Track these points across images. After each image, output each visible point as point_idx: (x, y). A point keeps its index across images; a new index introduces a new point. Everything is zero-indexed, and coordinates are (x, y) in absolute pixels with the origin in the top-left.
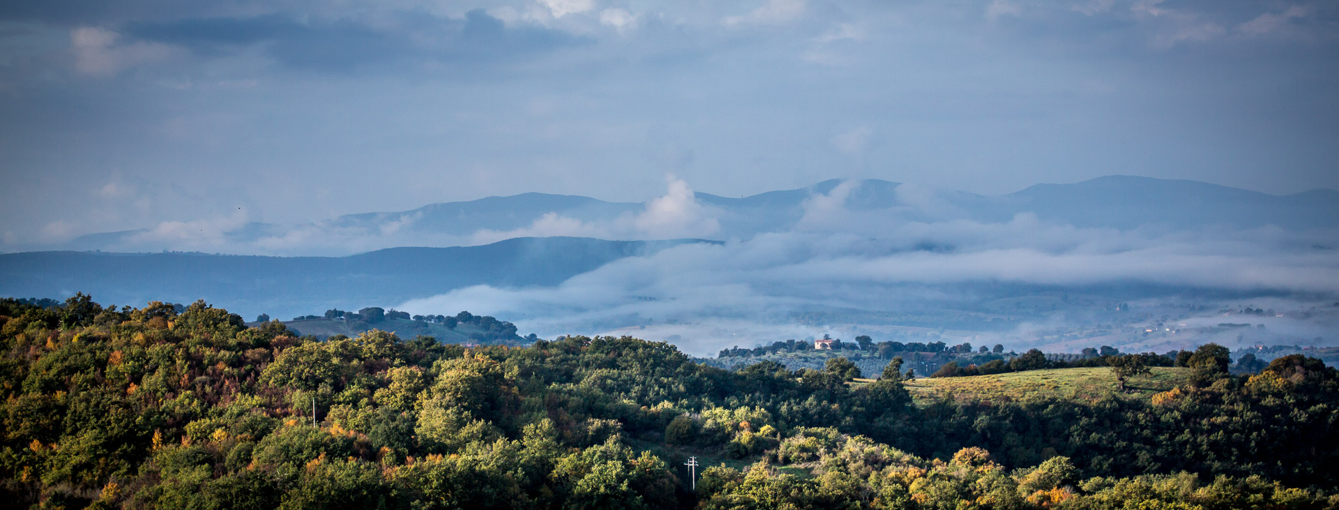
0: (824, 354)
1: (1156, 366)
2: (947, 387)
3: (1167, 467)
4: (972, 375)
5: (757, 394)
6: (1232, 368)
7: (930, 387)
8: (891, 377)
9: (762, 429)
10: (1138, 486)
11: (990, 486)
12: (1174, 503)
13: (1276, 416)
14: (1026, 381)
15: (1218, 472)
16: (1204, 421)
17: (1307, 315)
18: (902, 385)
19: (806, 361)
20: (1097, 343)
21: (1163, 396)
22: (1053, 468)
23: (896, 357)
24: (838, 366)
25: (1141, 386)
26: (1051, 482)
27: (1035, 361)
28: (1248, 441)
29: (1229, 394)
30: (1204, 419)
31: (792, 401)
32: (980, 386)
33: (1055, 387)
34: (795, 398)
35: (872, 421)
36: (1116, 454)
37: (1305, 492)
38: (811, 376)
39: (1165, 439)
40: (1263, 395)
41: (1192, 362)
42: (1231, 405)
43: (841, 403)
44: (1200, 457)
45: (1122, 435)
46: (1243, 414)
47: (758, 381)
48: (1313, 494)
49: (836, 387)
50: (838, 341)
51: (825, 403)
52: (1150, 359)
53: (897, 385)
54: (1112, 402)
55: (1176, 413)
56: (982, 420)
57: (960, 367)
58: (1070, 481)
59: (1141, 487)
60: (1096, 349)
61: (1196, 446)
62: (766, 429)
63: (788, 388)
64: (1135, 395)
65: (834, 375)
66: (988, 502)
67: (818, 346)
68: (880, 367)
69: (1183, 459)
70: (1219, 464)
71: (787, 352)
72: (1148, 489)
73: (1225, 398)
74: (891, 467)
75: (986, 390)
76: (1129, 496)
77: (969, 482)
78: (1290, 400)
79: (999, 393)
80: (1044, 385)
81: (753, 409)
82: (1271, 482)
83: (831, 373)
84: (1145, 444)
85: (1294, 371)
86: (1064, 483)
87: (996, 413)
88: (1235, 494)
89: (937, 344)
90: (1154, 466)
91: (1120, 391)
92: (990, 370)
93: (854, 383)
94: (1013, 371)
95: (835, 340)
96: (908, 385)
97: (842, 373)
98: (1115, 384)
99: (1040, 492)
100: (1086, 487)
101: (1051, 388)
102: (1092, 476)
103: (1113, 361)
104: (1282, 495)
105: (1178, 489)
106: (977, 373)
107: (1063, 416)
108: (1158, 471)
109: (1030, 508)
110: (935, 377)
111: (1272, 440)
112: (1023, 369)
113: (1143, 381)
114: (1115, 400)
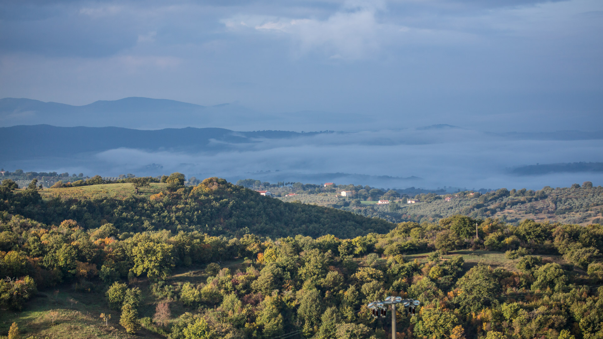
0: (1, 178)
1: (152, 182)
2: (58, 192)
3: (156, 229)
4: (69, 187)
6: (186, 183)
7: (50, 192)
8: (32, 188)
10: (144, 236)
11: (77, 237)
12: (160, 244)
13: (205, 205)
14: (93, 189)
15: (180, 230)
16: (174, 207)
18: (37, 192)
20: (126, 172)
21: (155, 196)
22: (106, 228)
23: (34, 179)
24: (8, 183)
25: (145, 192)
26: (105, 235)
27: (100, 181)
28: (193, 215)
29: (184, 195)
32: (73, 192)
35: (23, 208)
36: (134, 222)
37: (218, 238)
39: (156, 215)
40: (199, 194)
41: (168, 180)
42: (185, 200)
43: (9, 201)
44: (172, 223)
45: (137, 213)
46: (191, 204)
48: (222, 239)
49: (7, 193)
50: (8, 172)
51: (2, 200)
52: (149, 180)
53: (35, 191)
54: (132, 199)
55: (161, 204)
56: (73, 207)
57: (63, 184)
58: (113, 234)
60: (125, 175)
61: (170, 218)
64: (143, 196)
65: (6, 188)
66: (76, 244)
68: (27, 184)
69: (164, 224)
70: (180, 226)
72: (149, 237)
73: (183, 196)
74: (32, 229)
76: (140, 241)
77: (68, 235)
78: (211, 197)
79: (81, 195)
80: (102, 191)
82: (203, 234)
83: (4, 186)
84: (147, 217)
85: (213, 184)
86: (111, 235)
87: (80, 204)
88: (188, 239)
89: (53, 173)
90: (151, 227)
91: (136, 194)
92: (77, 184)
93: (15, 191)
94: (88, 185)
95: (6, 171)
96: (40, 192)
98: (134, 191)
99: (100, 240)
100: (121, 237)
101: (105, 192)
102: (123, 232)
103: (133, 180)
104: (208, 239)
105: (162, 237)
106: (71, 186)
107: (110, 205)
108: (153, 230)
109: (96, 247)
110: (52, 188)
111: (204, 215)
112: (92, 184)
113: (146, 189)
114: (134, 198)
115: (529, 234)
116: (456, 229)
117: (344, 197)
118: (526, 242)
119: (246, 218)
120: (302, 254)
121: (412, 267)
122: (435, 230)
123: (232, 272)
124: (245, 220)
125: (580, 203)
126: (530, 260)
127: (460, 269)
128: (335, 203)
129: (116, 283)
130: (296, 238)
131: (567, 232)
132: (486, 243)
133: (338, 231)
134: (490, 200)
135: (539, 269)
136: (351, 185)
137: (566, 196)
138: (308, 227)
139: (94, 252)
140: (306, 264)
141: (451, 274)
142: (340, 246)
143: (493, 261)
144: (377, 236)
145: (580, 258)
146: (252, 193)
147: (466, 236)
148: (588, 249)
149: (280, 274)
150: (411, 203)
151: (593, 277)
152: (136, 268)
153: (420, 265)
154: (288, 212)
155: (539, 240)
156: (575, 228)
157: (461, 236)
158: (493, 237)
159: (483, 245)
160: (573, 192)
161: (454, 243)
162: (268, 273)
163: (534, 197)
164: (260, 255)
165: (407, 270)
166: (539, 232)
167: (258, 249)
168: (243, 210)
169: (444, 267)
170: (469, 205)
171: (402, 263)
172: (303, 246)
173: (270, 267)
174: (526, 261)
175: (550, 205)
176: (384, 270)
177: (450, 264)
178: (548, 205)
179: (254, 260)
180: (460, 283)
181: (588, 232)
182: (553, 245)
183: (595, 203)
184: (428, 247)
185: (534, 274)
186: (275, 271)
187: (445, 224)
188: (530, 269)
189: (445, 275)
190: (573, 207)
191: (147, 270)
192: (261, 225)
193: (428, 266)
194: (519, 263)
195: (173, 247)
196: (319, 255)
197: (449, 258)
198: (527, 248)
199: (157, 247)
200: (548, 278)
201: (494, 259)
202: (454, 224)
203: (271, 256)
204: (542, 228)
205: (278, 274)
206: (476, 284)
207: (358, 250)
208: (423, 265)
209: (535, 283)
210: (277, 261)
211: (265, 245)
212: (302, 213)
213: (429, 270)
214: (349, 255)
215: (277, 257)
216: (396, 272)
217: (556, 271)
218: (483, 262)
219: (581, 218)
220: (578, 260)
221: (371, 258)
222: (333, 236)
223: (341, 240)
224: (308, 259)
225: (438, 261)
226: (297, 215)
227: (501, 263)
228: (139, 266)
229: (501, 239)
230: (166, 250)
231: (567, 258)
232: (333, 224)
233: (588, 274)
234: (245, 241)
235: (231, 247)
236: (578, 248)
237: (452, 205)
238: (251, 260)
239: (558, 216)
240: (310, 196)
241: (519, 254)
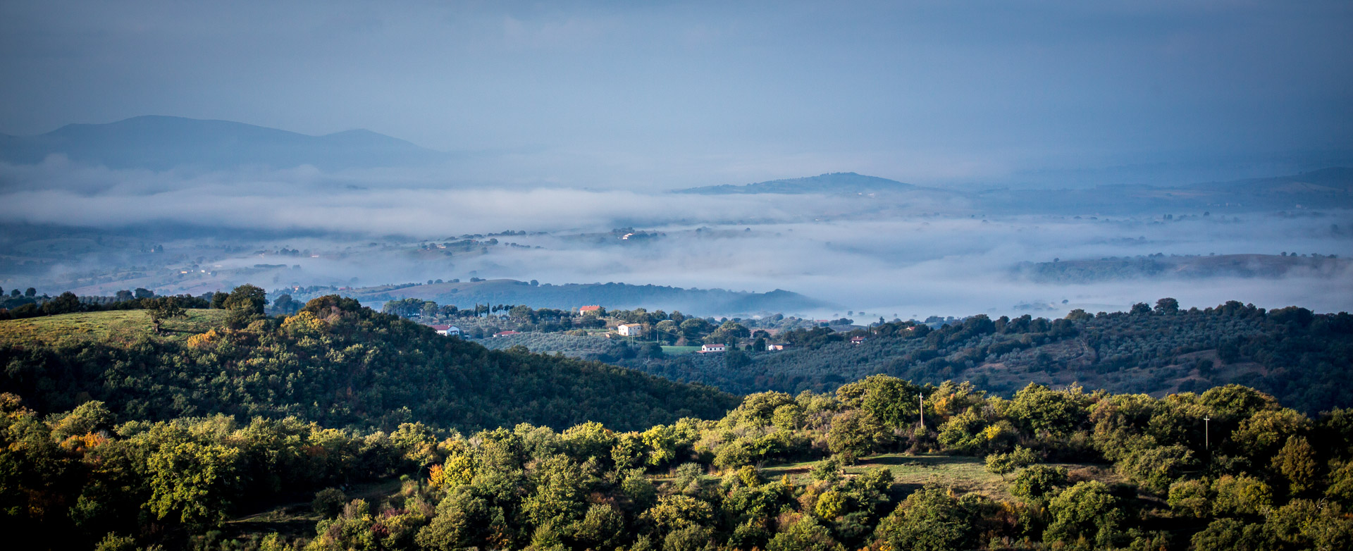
1: (192, 307)
3: (202, 412)
4: (4, 319)
6: (268, 309)
10: (174, 429)
11: (22, 432)
12: (210, 446)
13: (312, 357)
14: (59, 324)
15: (254, 414)
16: (241, 363)
17: (343, 255)
20: (132, 286)
21: (199, 338)
22: (87, 412)
25: (176, 329)
26: (86, 426)
27: (69, 304)
28: (284, 382)
29: (265, 336)
30: (240, 361)
32: (12, 330)
33: (88, 331)
36: (152, 397)
37: (342, 433)
39: (201, 382)
40: (299, 335)
41: (228, 303)
42: (267, 346)
44: (236, 399)
45: (158, 378)
46: (279, 355)
48: (350, 434)
52: (185, 301)
54: (147, 345)
55: (212, 355)
56: (14, 365)
58: (106, 426)
59: (177, 430)
60: (131, 291)
61: (232, 388)
64: (171, 338)
66: (21, 448)
69: (219, 402)
70: (256, 406)
72: (184, 432)
73: (261, 339)
75: (18, 335)
76: (165, 439)
77: (2, 429)
78: (326, 340)
79: (32, 338)
80: (78, 328)
82: (308, 423)
84: (181, 387)
85: (330, 312)
86: (99, 428)
87: (27, 358)
88: (272, 435)
90: (190, 409)
91: (156, 334)
92: (22, 314)
94: (46, 314)
98: (150, 327)
99: (74, 438)
100: (121, 432)
101: (85, 331)
102: (127, 420)
103: (148, 303)
104: (320, 436)
105: (214, 432)
106: (9, 317)
107: (97, 360)
108: (194, 414)
109: (63, 453)
111: (309, 381)
112: (56, 313)
113: (178, 323)
114: (149, 343)
115: (1037, 416)
116: (875, 407)
117: (624, 337)
118: (1030, 437)
119: (403, 387)
120: (530, 465)
121: (777, 493)
122: (828, 411)
123: (373, 510)
124: (402, 391)
125: (1151, 346)
126: (1040, 475)
127: (883, 498)
128: (605, 352)
129: (111, 536)
130: (516, 429)
131: (1121, 412)
132: (943, 438)
133: (611, 414)
134: (952, 343)
135: (1061, 495)
136: (639, 310)
137: (1120, 330)
138: (542, 405)
139: (62, 465)
140: (540, 488)
141: (865, 508)
142: (616, 448)
143: (959, 478)
144: (698, 426)
145: (1150, 469)
146: (417, 329)
147: (897, 424)
148: (1168, 449)
149: (482, 512)
150: (776, 350)
151: (1180, 511)
152: (156, 500)
153: (795, 488)
154: (498, 373)
155: (1060, 430)
156: (1139, 401)
157: (887, 423)
158: (957, 425)
159: (936, 442)
160: (1135, 322)
161: (870, 438)
162: (453, 510)
163: (1048, 333)
164: (435, 469)
165: (766, 501)
166: (1059, 413)
167: (431, 456)
168: (397, 368)
169: (849, 494)
170: (903, 353)
171: (755, 486)
172: (533, 449)
173: (459, 497)
174: (1032, 477)
175: (1085, 352)
176: (716, 502)
177: (864, 485)
178: (1080, 352)
179: (422, 480)
180: (885, 528)
181: (1168, 412)
182: (1092, 441)
183: (1184, 345)
184: (813, 447)
185: (1049, 507)
186: (470, 504)
187: (850, 397)
188: (1041, 495)
189: (853, 512)
190: (1135, 355)
191: (182, 504)
192: (437, 402)
193: (813, 491)
194: (1016, 481)
195: (240, 454)
196: (567, 469)
197: (861, 474)
198: (1034, 449)
199: (203, 454)
200: (1081, 515)
201: (961, 474)
202: (870, 396)
203: (460, 472)
204: (1066, 404)
205: (476, 511)
206: (921, 530)
207: (657, 455)
208: (801, 488)
209: (1053, 527)
210: (474, 483)
211: (447, 447)
212: (530, 375)
213: (815, 499)
214: (635, 466)
215: (474, 474)
216: (740, 506)
217: (1097, 499)
218: (935, 481)
219: (1154, 381)
220: (1147, 473)
221: (685, 475)
222: (600, 425)
223: (617, 435)
224: (543, 477)
225: (834, 480)
226: (519, 380)
227: (976, 483)
228: (164, 497)
229: (974, 428)
230: (224, 461)
231: (1122, 469)
232: (598, 399)
233: (1170, 504)
234: (401, 438)
235: (371, 453)
236: (1148, 448)
237: (866, 354)
238: (415, 480)
239: (1102, 376)
240: (548, 336)
241: (1015, 463)
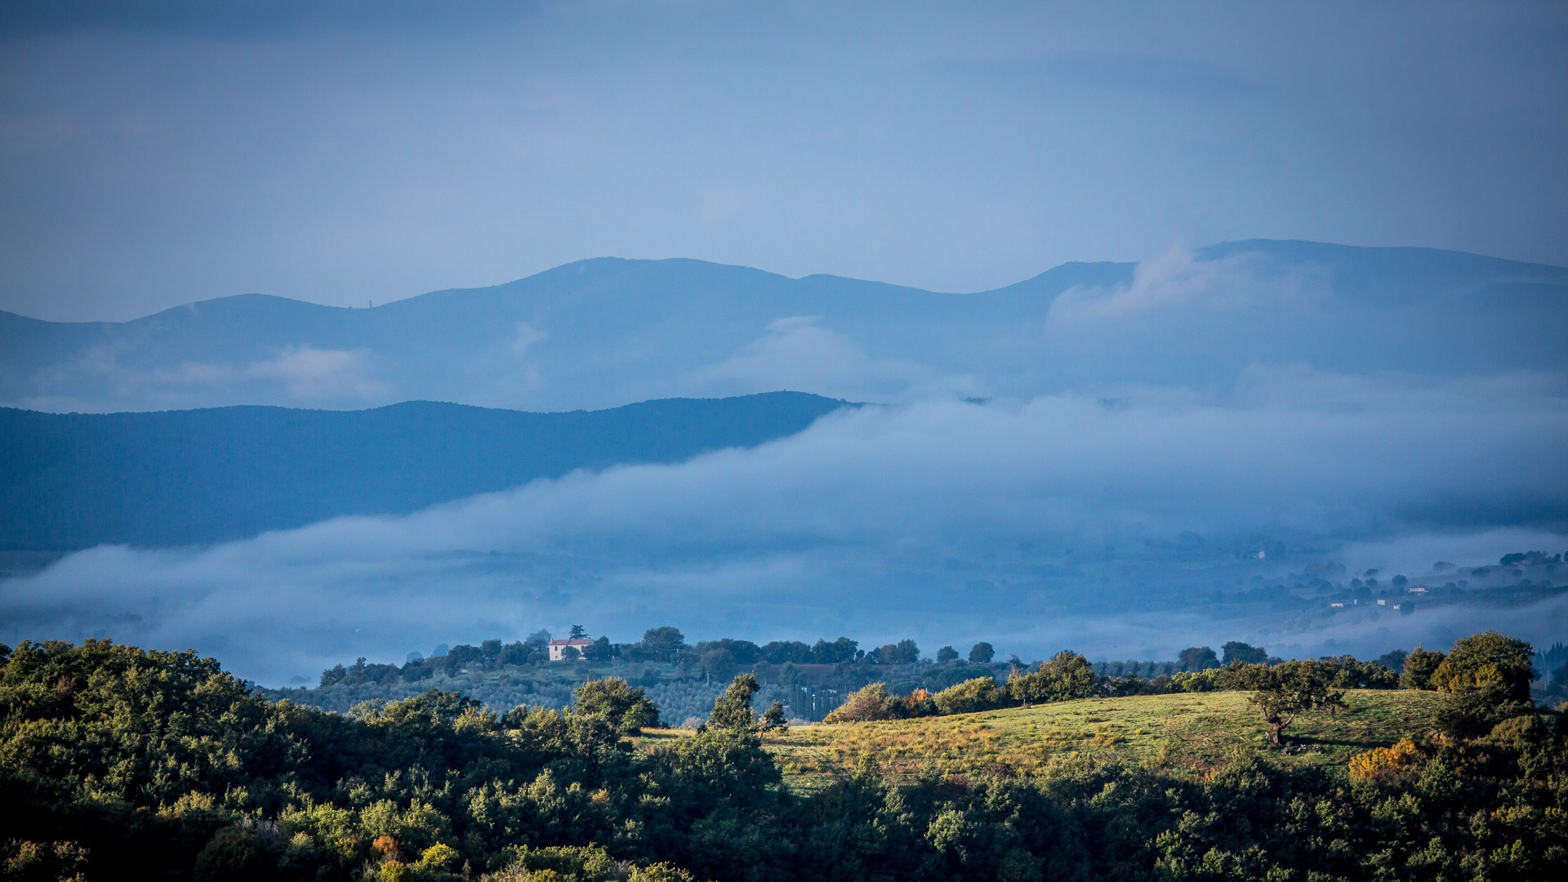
0: (570, 674)
1: (1357, 687)
2: (863, 744)
4: (922, 714)
5: (414, 771)
6: (1539, 692)
7: (823, 744)
8: (732, 724)
9: (428, 854)
14: (1048, 726)
16: (1477, 819)
18: (757, 743)
19: (530, 690)
21: (1375, 758)
23: (742, 676)
24: (606, 698)
25: (1321, 736)
29: (1533, 753)
30: (1475, 812)
31: (498, 785)
32: (941, 741)
33: (1117, 742)
34: (504, 778)
35: (687, 830)
38: (541, 725)
39: (1383, 861)
41: (1443, 677)
42: (1538, 778)
43: (613, 788)
45: (1281, 852)
47: (416, 738)
49: (602, 749)
50: (604, 640)
51: (575, 787)
52: (1342, 673)
53: (746, 741)
54: (1253, 775)
55: (1408, 800)
56: (946, 822)
57: (892, 698)
60: (1213, 648)
62: (436, 853)
63: (485, 754)
64: (1309, 758)
65: (596, 721)
67: (555, 654)
68: (703, 702)
71: (484, 669)
73: (1523, 761)
75: (955, 751)
79: (986, 757)
80: (1092, 736)
81: (403, 806)
83: (588, 717)
87: (977, 806)
89: (836, 644)
91: (1273, 749)
92: (963, 702)
93: (642, 739)
94: (1018, 704)
95: (597, 638)
96: (771, 742)
97: (615, 717)
98: (1259, 731)
101: (1107, 742)
103: (1254, 676)
106: (934, 711)
107: (1137, 810)
110: (835, 721)
112: (1042, 700)
113: (1325, 723)
114: (1260, 769)
